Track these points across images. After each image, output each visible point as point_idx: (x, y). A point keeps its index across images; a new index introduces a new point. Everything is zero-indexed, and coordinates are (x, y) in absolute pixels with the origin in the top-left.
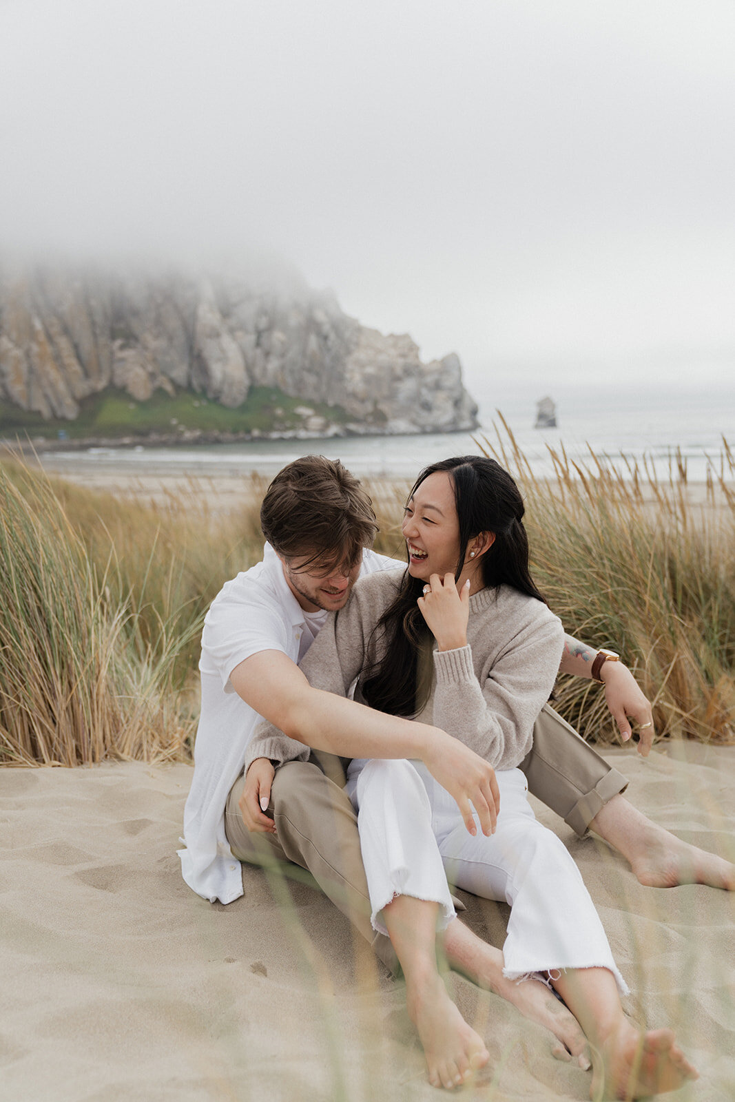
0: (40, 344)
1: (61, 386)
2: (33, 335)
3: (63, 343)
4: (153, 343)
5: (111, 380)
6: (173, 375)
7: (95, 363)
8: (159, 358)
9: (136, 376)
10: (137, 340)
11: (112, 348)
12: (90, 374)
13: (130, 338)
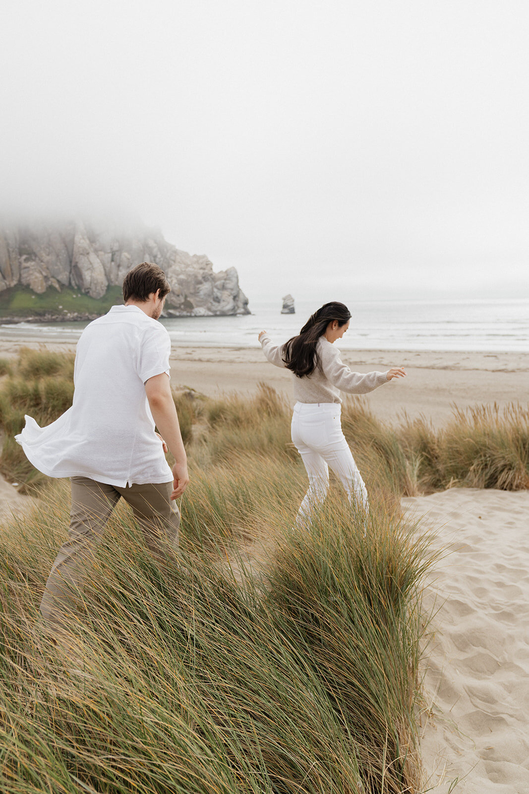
4: (46, 258)
5: (19, 281)
6: (59, 278)
7: (9, 269)
8: (50, 267)
9: (36, 278)
10: (36, 256)
11: (20, 260)
12: (6, 276)
13: (31, 255)
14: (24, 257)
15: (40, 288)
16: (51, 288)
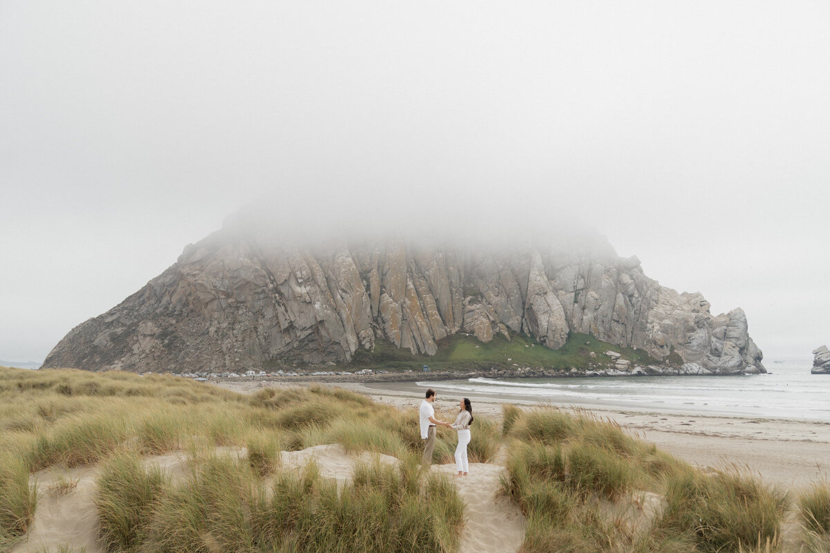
0: (411, 299)
1: (425, 330)
2: (407, 292)
3: (428, 298)
4: (495, 300)
5: (462, 327)
6: (509, 324)
7: (451, 313)
8: (499, 310)
9: (481, 324)
10: (482, 297)
11: (464, 302)
12: (447, 322)
13: (477, 296)
14: (469, 299)
15: (485, 337)
16: (499, 335)
